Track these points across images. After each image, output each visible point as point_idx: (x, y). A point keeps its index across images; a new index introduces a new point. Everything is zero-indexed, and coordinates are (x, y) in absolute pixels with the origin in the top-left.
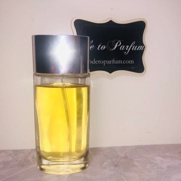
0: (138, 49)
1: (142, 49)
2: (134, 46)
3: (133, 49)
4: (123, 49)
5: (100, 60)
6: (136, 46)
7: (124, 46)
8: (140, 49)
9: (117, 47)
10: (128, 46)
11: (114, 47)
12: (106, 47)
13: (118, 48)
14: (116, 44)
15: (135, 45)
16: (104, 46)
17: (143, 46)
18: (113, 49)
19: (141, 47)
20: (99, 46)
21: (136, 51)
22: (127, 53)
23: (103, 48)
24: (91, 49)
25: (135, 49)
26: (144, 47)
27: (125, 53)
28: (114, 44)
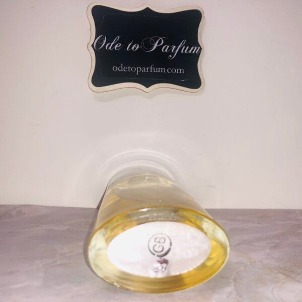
0: (190, 52)
1: (197, 52)
2: (184, 47)
3: (182, 52)
4: (166, 50)
5: (131, 66)
6: (188, 47)
7: (168, 47)
8: (194, 52)
9: (157, 47)
10: (175, 47)
11: (152, 46)
12: (139, 46)
13: (159, 48)
14: (155, 43)
15: (186, 45)
16: (137, 46)
17: (199, 48)
18: (152, 50)
19: (196, 48)
20: (130, 45)
21: (188, 54)
22: (172, 57)
23: (135, 48)
24: (117, 48)
25: (186, 51)
26: (201, 49)
27: (171, 56)
28: (153, 43)
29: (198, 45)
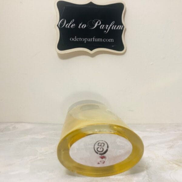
0: (117, 28)
1: (121, 29)
2: (113, 26)
3: (112, 28)
4: (102, 28)
5: (81, 38)
6: (116, 26)
7: (104, 26)
8: (119, 29)
10: (108, 26)
11: (94, 25)
12: (86, 25)
13: (98, 27)
16: (85, 25)
17: (123, 26)
18: (94, 28)
19: (121, 26)
20: (80, 25)
21: (116, 30)
22: (106, 32)
23: (83, 27)
24: (73, 27)
25: (114, 28)
26: (124, 27)
27: (105, 31)
28: (95, 23)
29: (122, 24)
